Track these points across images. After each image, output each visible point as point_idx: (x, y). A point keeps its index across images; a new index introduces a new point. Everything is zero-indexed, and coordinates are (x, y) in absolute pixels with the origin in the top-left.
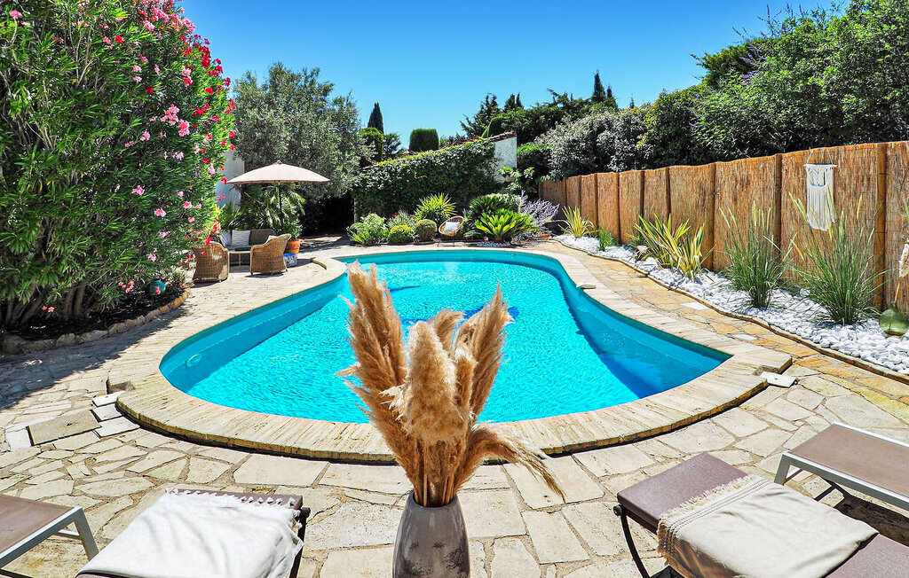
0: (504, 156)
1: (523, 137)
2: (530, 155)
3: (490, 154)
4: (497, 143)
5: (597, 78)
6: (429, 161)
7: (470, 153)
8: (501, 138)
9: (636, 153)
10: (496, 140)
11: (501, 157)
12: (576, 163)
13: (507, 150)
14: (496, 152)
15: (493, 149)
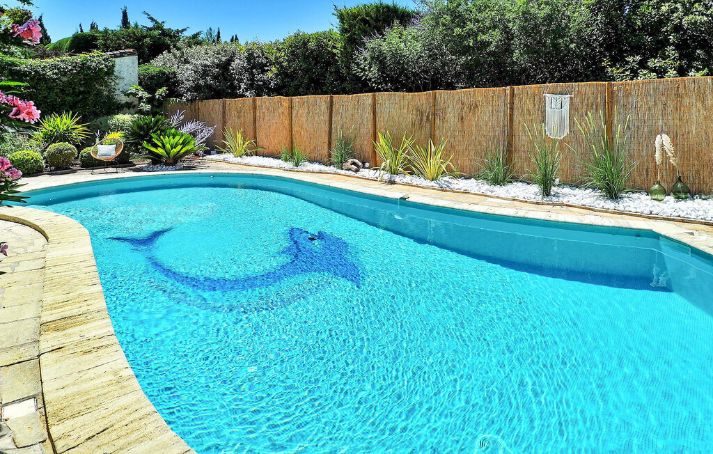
0: (124, 74)
1: (144, 58)
2: (156, 76)
3: (110, 71)
4: (117, 60)
5: (125, 14)
6: (36, 71)
7: (89, 68)
8: (122, 55)
9: (264, 81)
10: (116, 56)
11: (122, 75)
12: (208, 87)
13: (127, 70)
14: (116, 69)
15: (113, 66)
